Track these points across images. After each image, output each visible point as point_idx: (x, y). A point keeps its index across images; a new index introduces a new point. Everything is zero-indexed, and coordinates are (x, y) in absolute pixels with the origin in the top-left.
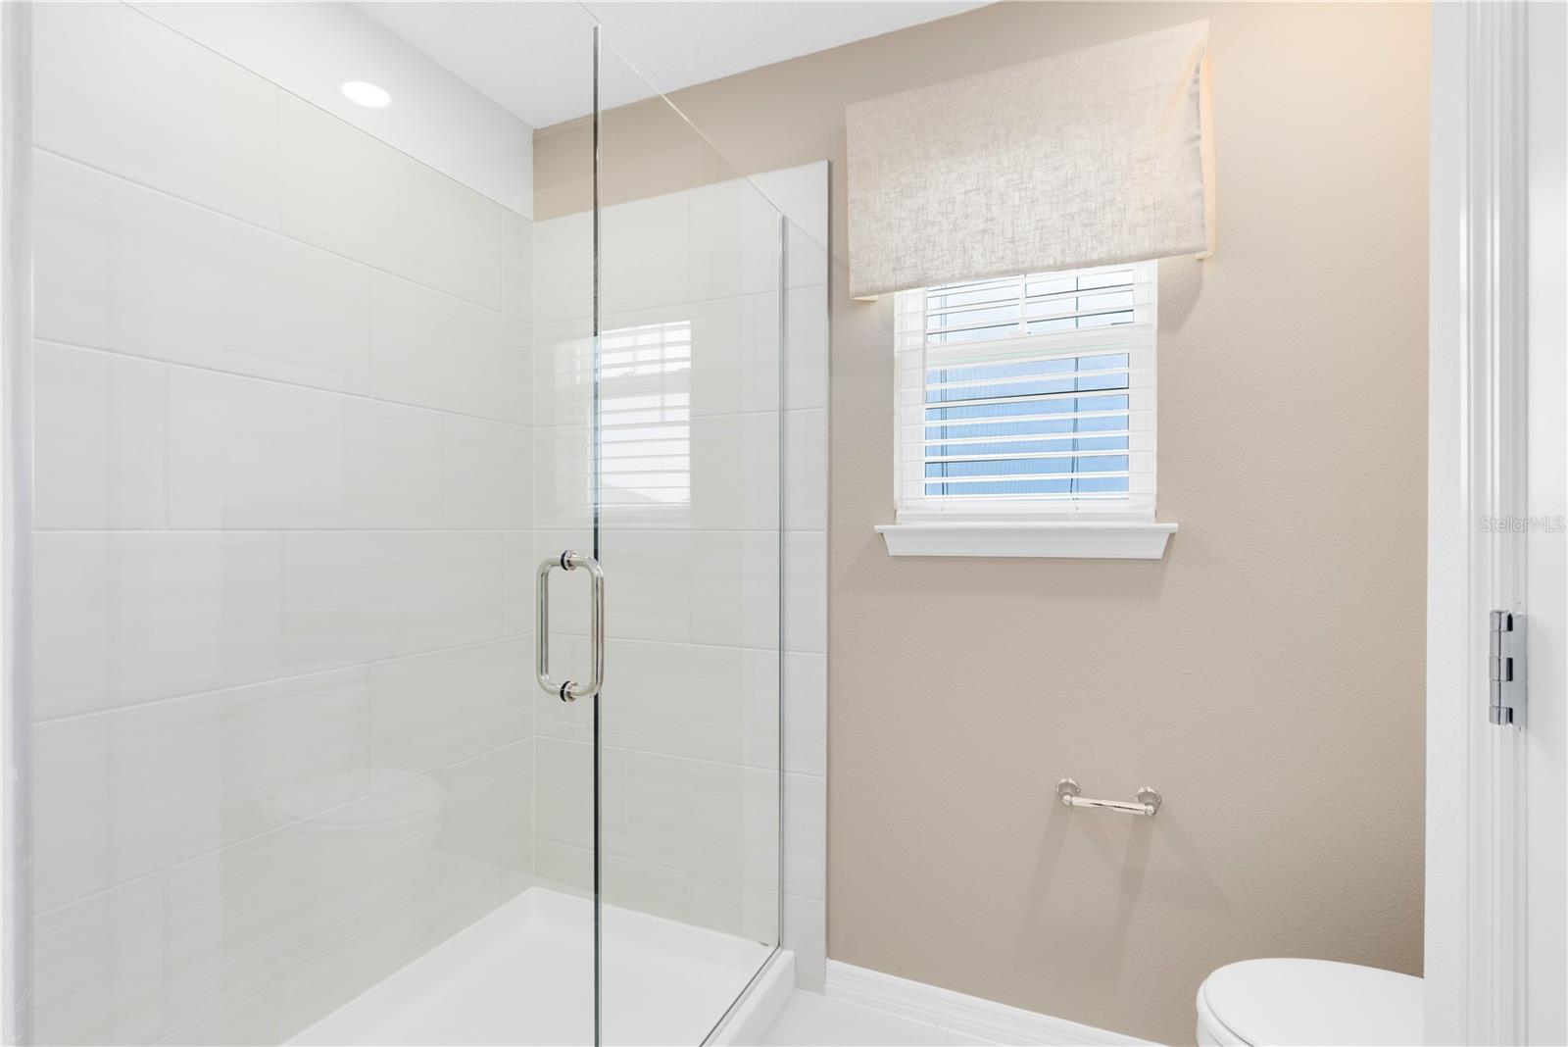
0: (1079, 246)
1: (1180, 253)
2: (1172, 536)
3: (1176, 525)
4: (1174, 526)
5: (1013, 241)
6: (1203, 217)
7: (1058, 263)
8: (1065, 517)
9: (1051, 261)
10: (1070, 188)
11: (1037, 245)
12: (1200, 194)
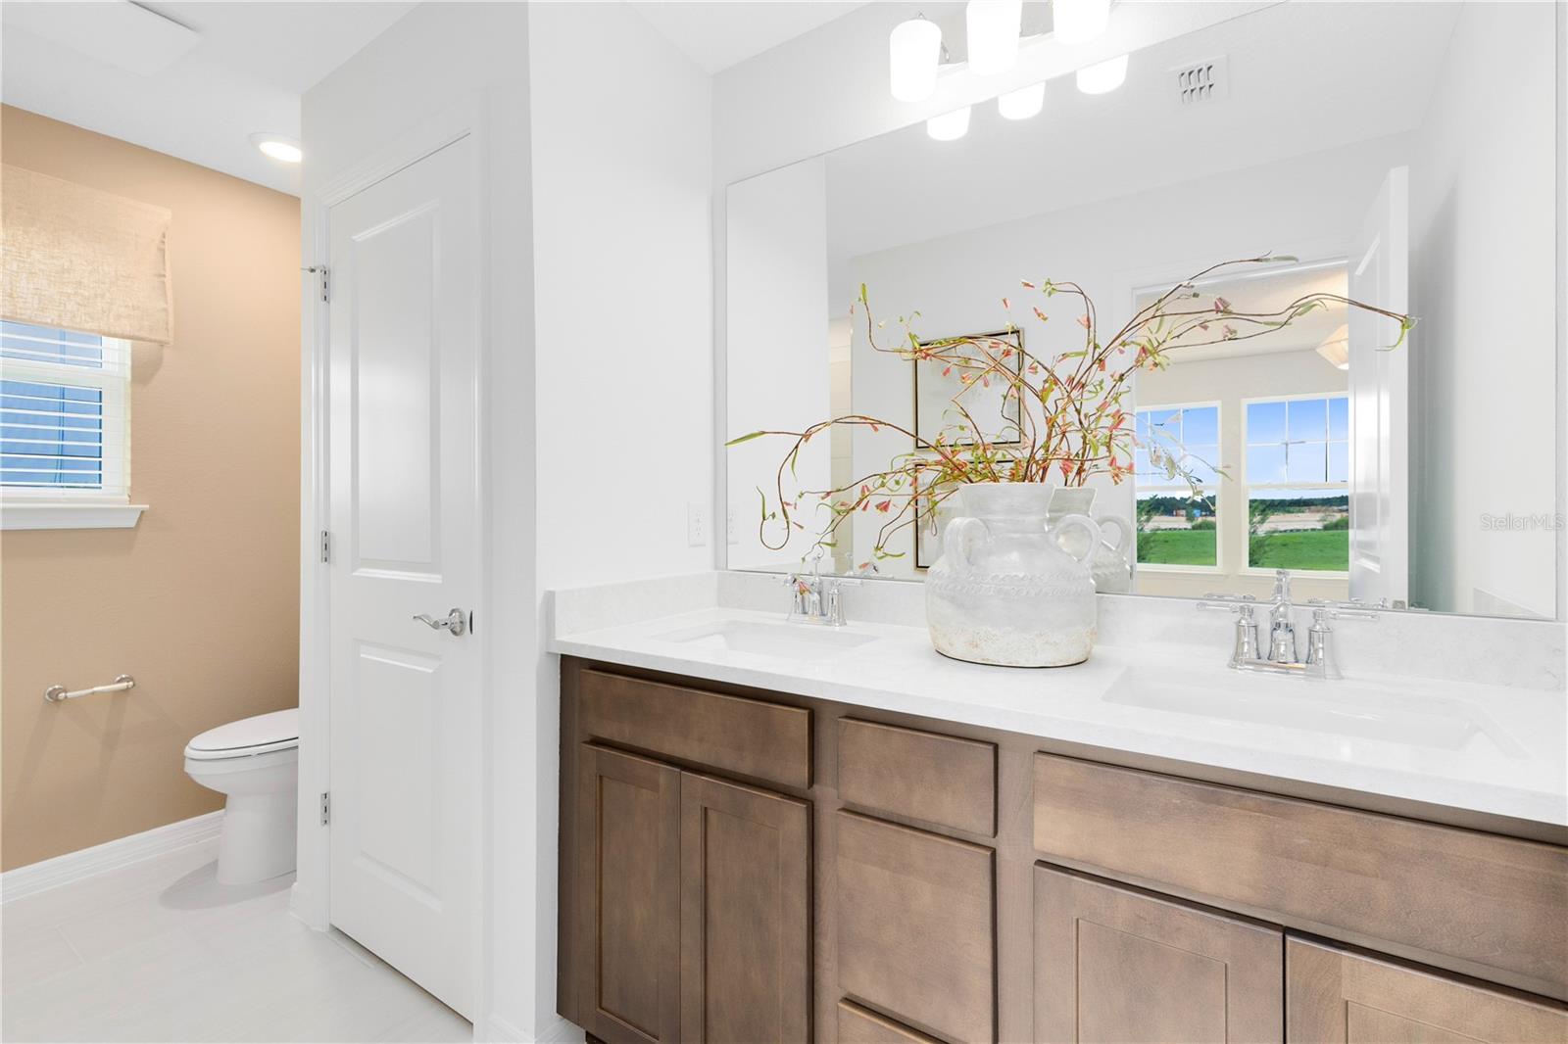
0: (74, 316)
1: (150, 341)
2: (142, 512)
3: (148, 506)
4: (146, 507)
5: (11, 296)
6: (167, 324)
7: (55, 323)
8: (58, 501)
9: (49, 321)
10: (66, 275)
11: (36, 306)
12: (165, 310)
